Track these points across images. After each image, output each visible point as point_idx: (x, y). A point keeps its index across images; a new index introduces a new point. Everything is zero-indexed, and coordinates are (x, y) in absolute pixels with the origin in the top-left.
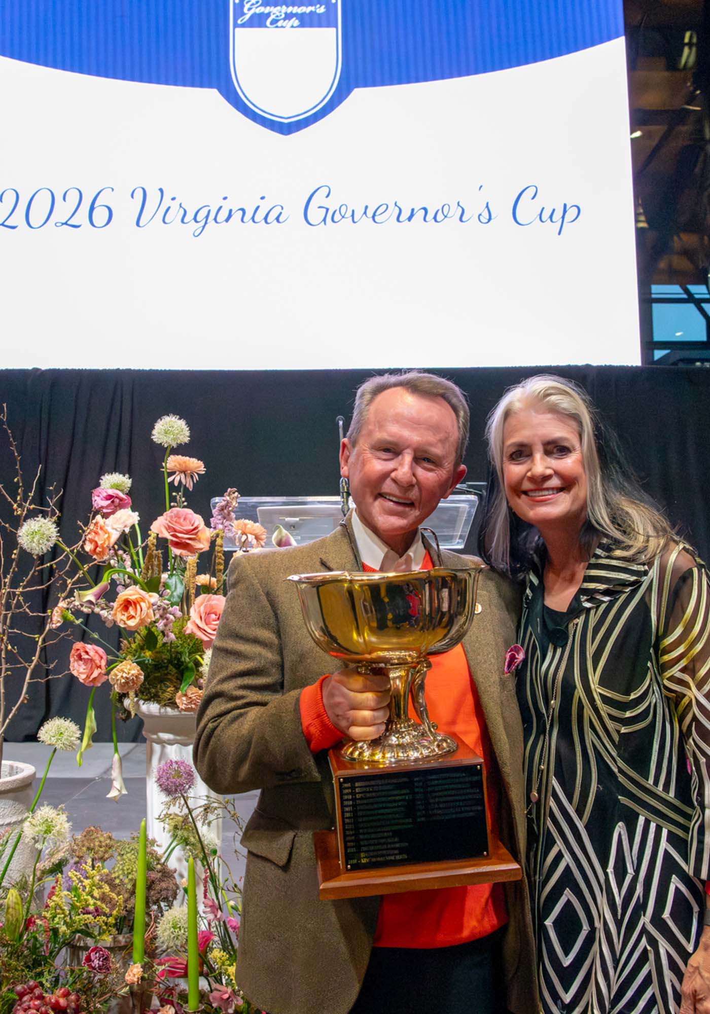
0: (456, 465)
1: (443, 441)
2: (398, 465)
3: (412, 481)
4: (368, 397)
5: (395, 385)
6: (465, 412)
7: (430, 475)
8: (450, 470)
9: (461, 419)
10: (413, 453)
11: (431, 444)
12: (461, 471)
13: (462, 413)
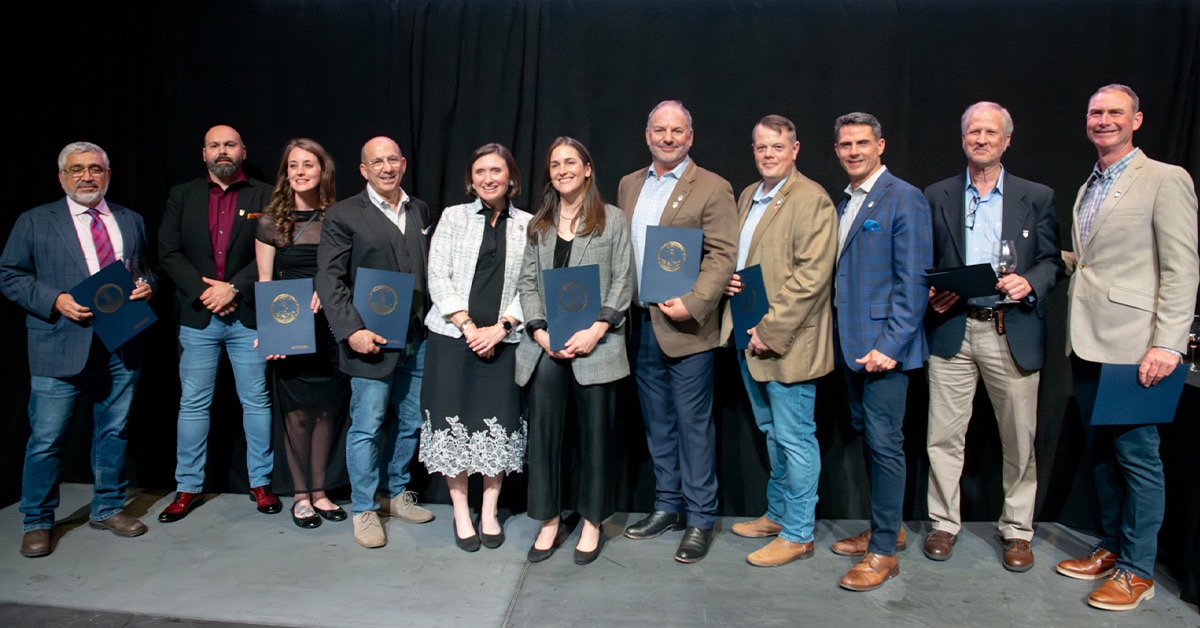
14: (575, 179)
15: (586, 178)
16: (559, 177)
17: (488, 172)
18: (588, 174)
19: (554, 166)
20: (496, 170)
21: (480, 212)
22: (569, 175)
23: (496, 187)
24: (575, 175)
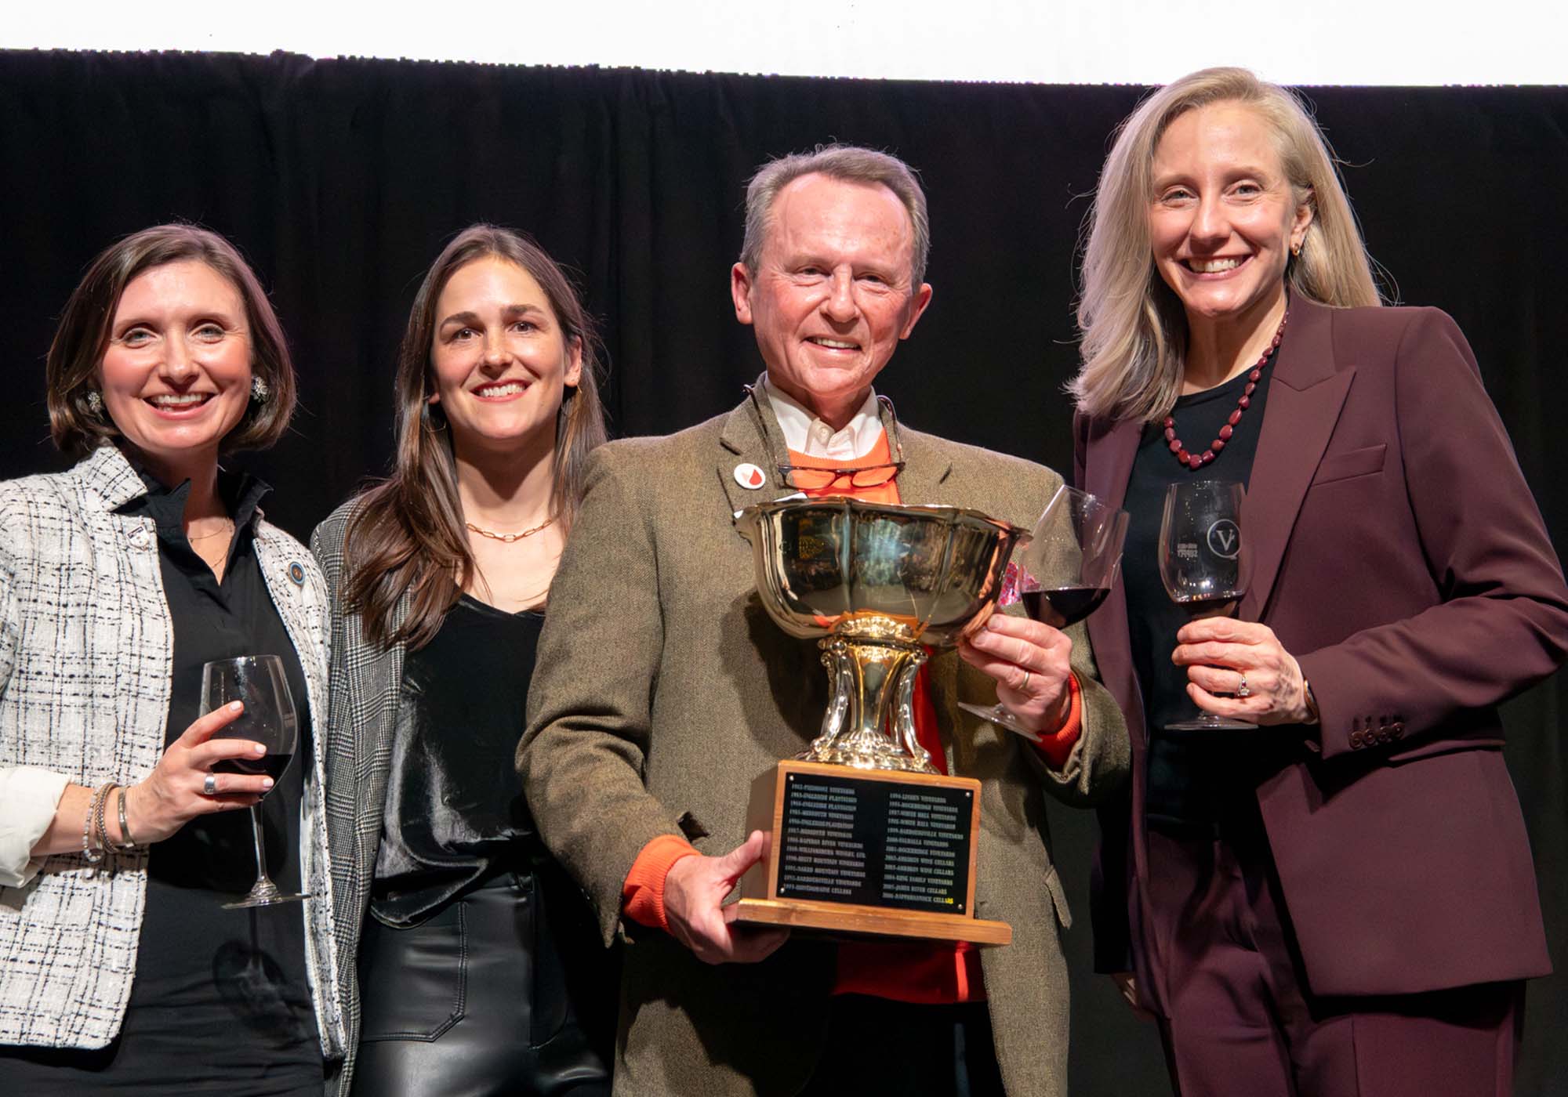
0: (916, 284)
1: (891, 248)
2: (830, 290)
3: (854, 313)
4: (768, 194)
5: (808, 170)
6: (919, 200)
7: (880, 300)
8: (908, 292)
9: (916, 213)
10: (850, 270)
11: (874, 255)
12: (924, 293)
13: (915, 203)
14: (536, 388)
15: (569, 392)
16: (477, 379)
17: (175, 333)
18: (573, 378)
19: (454, 336)
20: (206, 324)
21: (130, 508)
22: (517, 372)
23: (208, 396)
24: (537, 375)
